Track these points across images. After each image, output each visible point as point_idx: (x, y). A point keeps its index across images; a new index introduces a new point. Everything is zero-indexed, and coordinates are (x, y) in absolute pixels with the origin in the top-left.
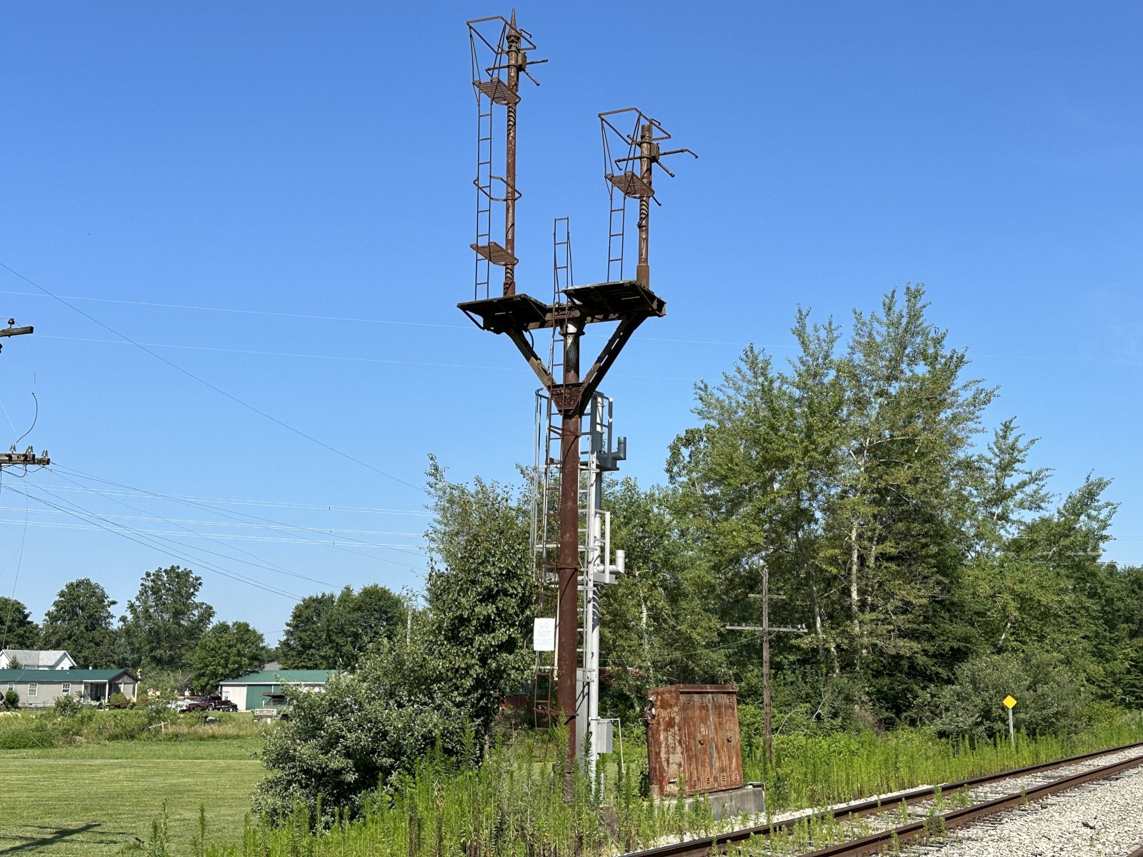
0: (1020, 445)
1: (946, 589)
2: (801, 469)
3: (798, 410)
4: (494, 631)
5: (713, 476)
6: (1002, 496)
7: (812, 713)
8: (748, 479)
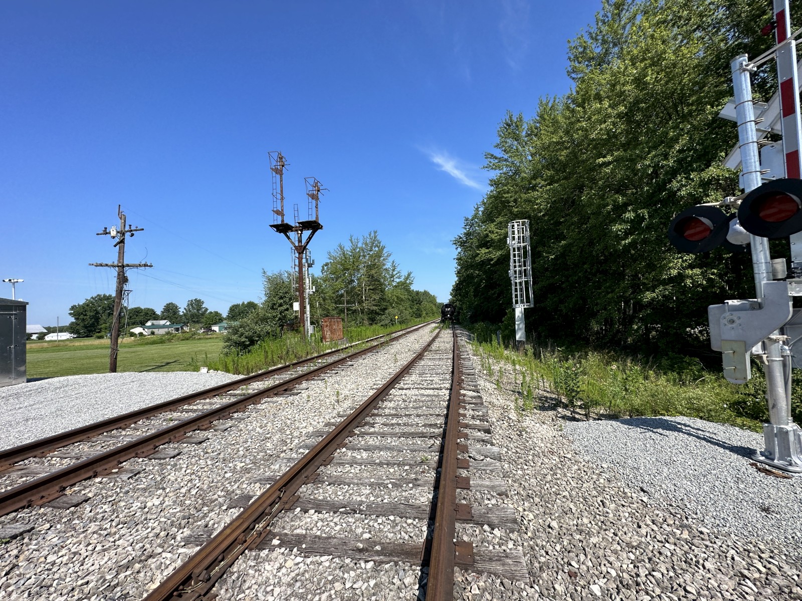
2: (352, 271)
3: (351, 257)
4: (283, 306)
5: (332, 273)
7: (356, 323)
8: (340, 273)
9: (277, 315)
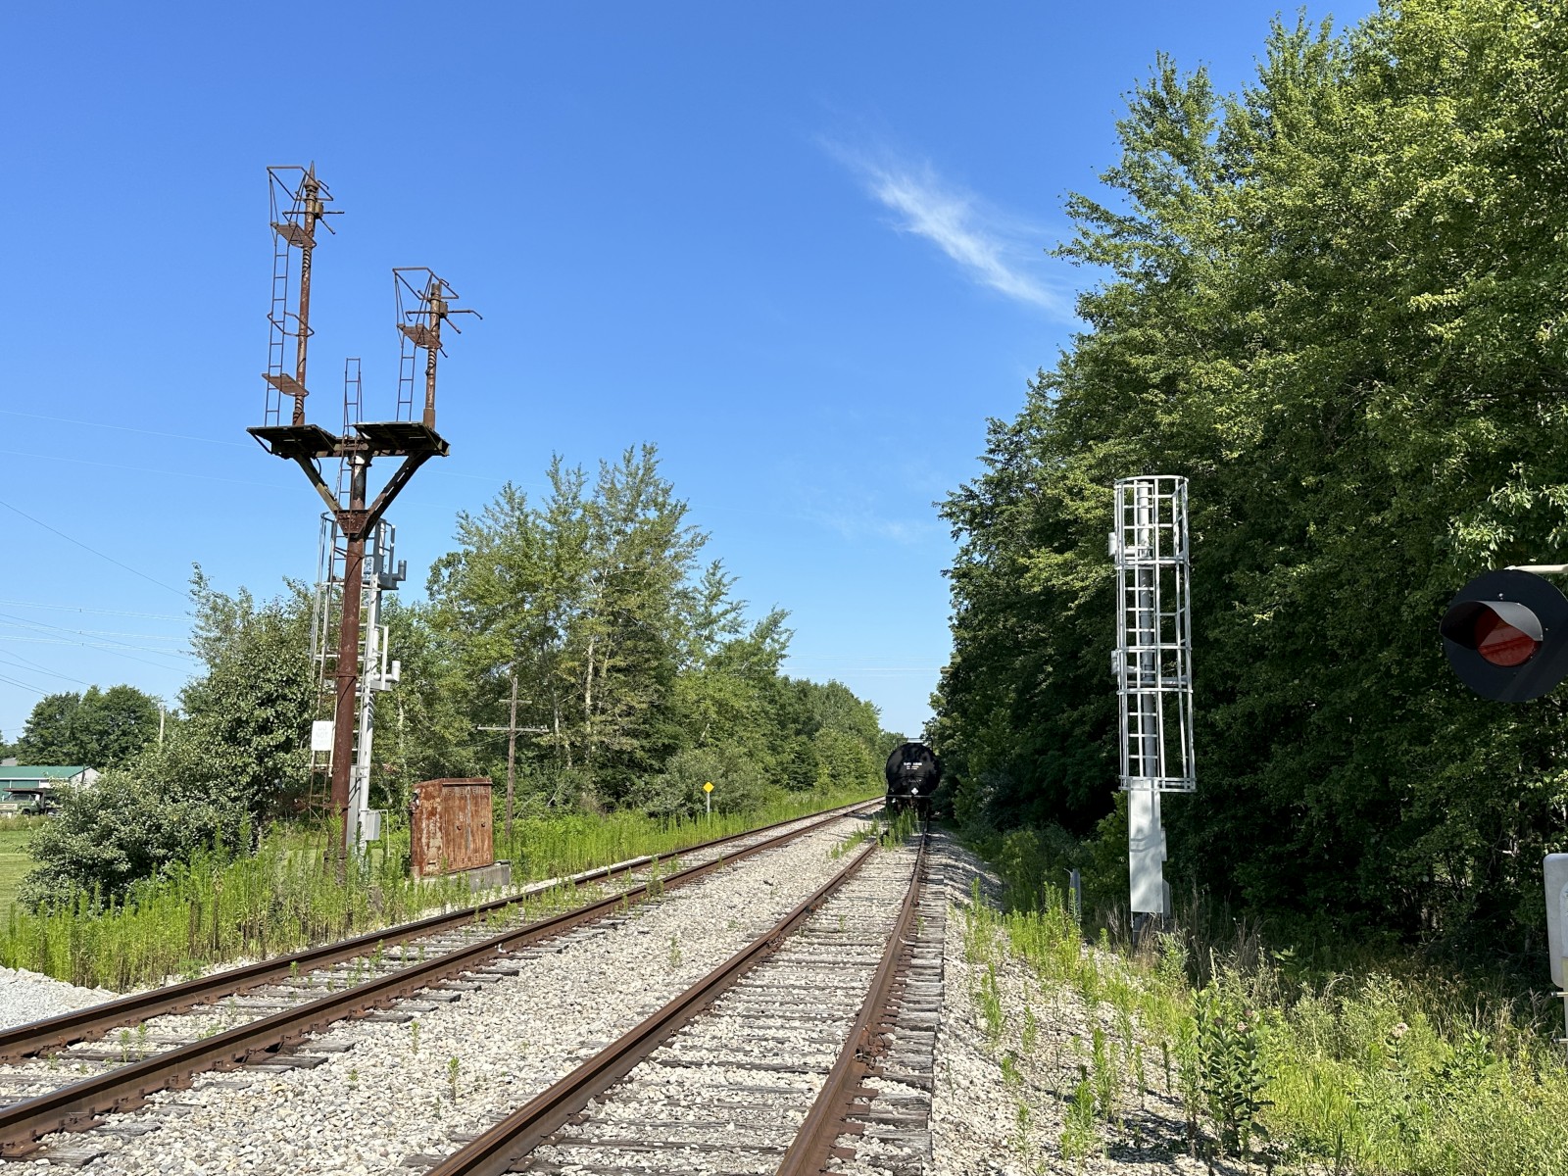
0: (725, 581)
1: (662, 696)
2: (550, 592)
3: (548, 542)
4: (272, 732)
5: (471, 595)
6: (709, 622)
7: (548, 800)
8: (500, 600)
9: (246, 765)
